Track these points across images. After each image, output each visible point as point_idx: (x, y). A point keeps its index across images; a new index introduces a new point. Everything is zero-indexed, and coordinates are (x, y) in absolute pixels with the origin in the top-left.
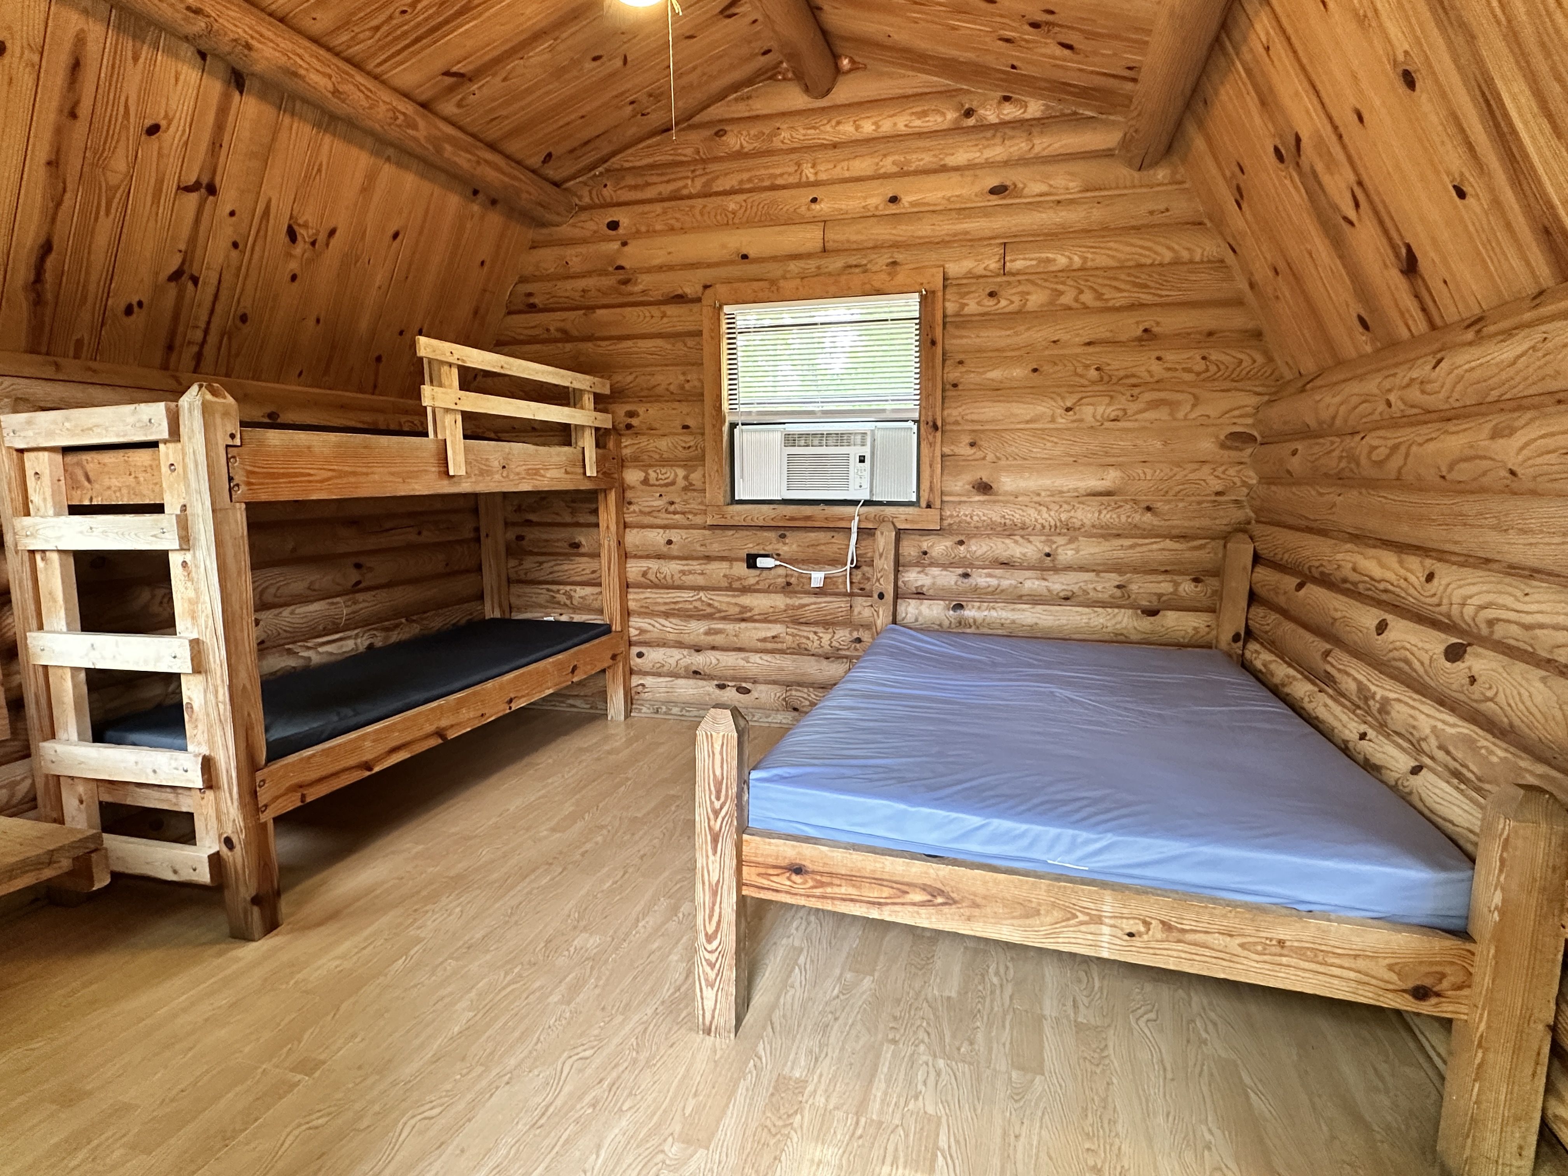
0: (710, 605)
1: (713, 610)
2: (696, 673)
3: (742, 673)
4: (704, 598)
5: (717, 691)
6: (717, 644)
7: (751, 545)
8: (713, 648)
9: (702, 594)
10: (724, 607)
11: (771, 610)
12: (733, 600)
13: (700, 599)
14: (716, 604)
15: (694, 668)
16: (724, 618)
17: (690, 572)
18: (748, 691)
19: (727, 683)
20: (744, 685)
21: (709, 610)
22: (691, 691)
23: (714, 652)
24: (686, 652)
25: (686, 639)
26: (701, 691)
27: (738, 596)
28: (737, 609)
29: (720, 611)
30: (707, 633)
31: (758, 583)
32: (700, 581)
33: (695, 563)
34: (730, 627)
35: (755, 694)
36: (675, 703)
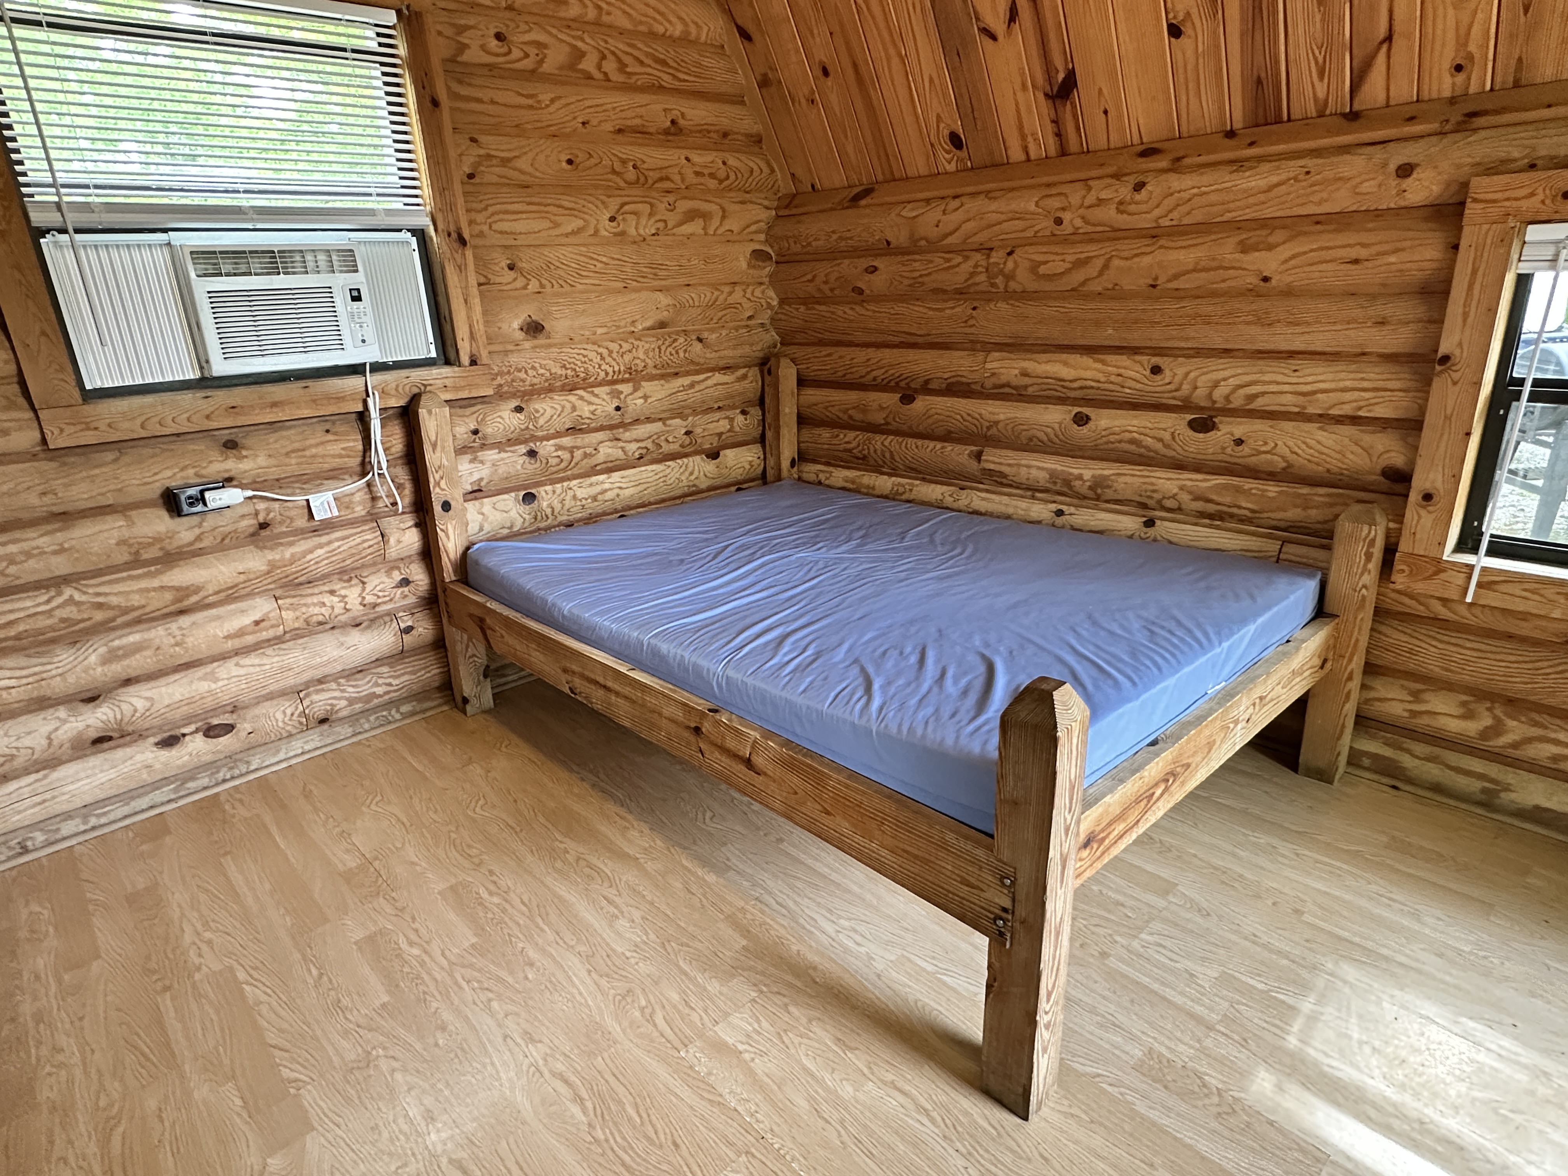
0: (100, 606)
1: (109, 614)
2: (99, 741)
3: (209, 703)
4: (77, 596)
5: (165, 754)
6: (133, 674)
7: (169, 473)
8: (128, 682)
9: (68, 592)
10: (136, 600)
11: (242, 578)
12: (156, 583)
13: (71, 601)
14: (114, 600)
15: (94, 734)
16: (138, 621)
17: (28, 555)
18: (229, 728)
19: (177, 732)
20: (215, 721)
21: (99, 616)
22: (103, 777)
23: (132, 689)
24: (62, 712)
25: (57, 687)
26: (126, 768)
27: (158, 573)
28: (168, 596)
29: (126, 611)
30: (105, 661)
31: (199, 538)
32: (60, 566)
33: (30, 533)
34: (158, 634)
35: (244, 727)
36: (68, 816)
